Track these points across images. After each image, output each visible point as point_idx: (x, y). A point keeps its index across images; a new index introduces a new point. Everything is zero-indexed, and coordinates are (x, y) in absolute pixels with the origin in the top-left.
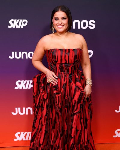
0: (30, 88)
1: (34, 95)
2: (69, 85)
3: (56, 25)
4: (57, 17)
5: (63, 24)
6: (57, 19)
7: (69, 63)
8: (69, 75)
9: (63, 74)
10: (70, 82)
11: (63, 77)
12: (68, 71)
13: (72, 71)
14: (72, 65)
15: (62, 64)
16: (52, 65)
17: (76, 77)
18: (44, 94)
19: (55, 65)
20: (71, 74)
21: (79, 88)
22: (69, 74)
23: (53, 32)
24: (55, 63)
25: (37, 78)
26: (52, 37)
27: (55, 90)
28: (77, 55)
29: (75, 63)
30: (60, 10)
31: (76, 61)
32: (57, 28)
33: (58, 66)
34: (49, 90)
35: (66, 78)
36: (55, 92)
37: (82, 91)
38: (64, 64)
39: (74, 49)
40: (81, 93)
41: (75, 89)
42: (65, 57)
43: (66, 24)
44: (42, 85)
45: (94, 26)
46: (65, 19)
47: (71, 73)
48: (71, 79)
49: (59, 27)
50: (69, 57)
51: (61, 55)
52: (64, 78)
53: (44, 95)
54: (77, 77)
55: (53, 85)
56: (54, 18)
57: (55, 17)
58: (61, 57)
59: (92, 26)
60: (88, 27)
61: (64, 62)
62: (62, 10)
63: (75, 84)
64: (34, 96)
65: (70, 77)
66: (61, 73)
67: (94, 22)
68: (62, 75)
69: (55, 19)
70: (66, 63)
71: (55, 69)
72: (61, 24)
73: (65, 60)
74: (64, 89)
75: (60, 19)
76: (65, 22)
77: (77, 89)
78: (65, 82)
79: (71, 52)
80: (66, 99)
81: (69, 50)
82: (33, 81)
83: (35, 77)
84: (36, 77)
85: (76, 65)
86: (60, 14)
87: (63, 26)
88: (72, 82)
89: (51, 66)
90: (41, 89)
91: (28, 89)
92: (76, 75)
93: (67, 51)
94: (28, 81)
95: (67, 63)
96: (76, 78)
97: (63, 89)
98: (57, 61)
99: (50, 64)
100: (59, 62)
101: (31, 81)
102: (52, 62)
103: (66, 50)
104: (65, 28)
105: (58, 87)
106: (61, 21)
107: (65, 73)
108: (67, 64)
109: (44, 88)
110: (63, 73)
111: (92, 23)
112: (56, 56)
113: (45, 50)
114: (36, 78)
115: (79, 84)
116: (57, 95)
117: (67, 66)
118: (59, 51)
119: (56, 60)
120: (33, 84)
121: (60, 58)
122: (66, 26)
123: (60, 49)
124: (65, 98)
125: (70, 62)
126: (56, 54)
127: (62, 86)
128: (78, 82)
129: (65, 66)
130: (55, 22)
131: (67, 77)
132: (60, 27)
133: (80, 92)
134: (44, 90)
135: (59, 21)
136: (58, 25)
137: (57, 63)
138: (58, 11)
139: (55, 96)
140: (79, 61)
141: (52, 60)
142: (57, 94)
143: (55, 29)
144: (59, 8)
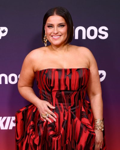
0: (11, 128)
1: (18, 139)
2: (71, 123)
3: (50, 35)
4: (51, 23)
5: (60, 34)
6: (51, 26)
7: (70, 90)
8: (72, 108)
9: (62, 106)
10: (73, 118)
11: (62, 111)
12: (70, 101)
13: (75, 102)
14: (75, 93)
15: (61, 91)
16: (46, 93)
17: (81, 110)
18: (34, 136)
19: (50, 93)
20: (74, 106)
21: (87, 127)
22: (72, 106)
23: (46, 45)
24: (50, 90)
25: (23, 112)
26: (45, 51)
27: (51, 130)
28: (82, 78)
29: (80, 90)
30: (55, 14)
31: (82, 87)
32: (51, 39)
33: (54, 94)
34: (42, 131)
35: (66, 113)
36: (51, 133)
37: (91, 132)
38: (64, 91)
39: (78, 69)
40: (89, 135)
41: (81, 129)
42: (65, 80)
43: (65, 33)
44: (32, 123)
45: (107, 35)
46: (63, 26)
47: (75, 104)
48: (75, 113)
49: (54, 39)
50: (70, 80)
51: (60, 78)
52: (64, 112)
53: (34, 139)
54: (83, 110)
55: (49, 123)
56: (46, 25)
57: (49, 23)
58: (59, 80)
59: (103, 35)
60: (98, 37)
61: (63, 88)
62: (59, 14)
63: (81, 120)
64: (17, 141)
65: (73, 111)
66: (59, 105)
67: (106, 29)
68: (61, 108)
69: (49, 27)
70: (66, 90)
71: (50, 99)
72: (57, 33)
73: (66, 85)
74: (64, 129)
75: (56, 27)
76: (63, 30)
77: (84, 129)
78: (66, 118)
79: (74, 73)
80: (67, 143)
81: (71, 70)
82: (16, 118)
83: (19, 112)
84: (21, 111)
85: (81, 92)
86: (55, 19)
87: (60, 36)
88: (77, 119)
89: (44, 95)
90: (30, 130)
91: (8, 130)
92: (81, 108)
93: (68, 72)
94: (9, 118)
95: (69, 89)
96: (82, 112)
97: (62, 129)
98: (53, 87)
99: (43, 91)
100: (56, 88)
101: (14, 118)
102: (45, 89)
103: (66, 71)
104: (62, 38)
105: (56, 127)
106: (57, 29)
107: (66, 104)
108: (68, 91)
109: (33, 127)
110: (61, 104)
111: (103, 30)
112: (51, 80)
113: (35, 71)
114: (21, 113)
115: (86, 121)
116: (54, 139)
117: (69, 94)
118: (57, 72)
119: (52, 85)
120: (16, 122)
121: (58, 83)
122: (65, 36)
123: (57, 70)
124: (65, 143)
125: (73, 88)
126: (51, 76)
127: (61, 124)
128: (84, 118)
129: (65, 94)
130: (49, 31)
131: (68, 111)
132: (55, 37)
133: (88, 133)
134: (34, 130)
135: (54, 30)
136: (52, 34)
137: (53, 90)
138: (52, 14)
139: (52, 139)
140: (86, 86)
141: (45, 86)
142: (54, 136)
143: (48, 41)
144: (54, 11)
